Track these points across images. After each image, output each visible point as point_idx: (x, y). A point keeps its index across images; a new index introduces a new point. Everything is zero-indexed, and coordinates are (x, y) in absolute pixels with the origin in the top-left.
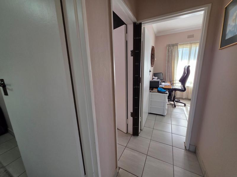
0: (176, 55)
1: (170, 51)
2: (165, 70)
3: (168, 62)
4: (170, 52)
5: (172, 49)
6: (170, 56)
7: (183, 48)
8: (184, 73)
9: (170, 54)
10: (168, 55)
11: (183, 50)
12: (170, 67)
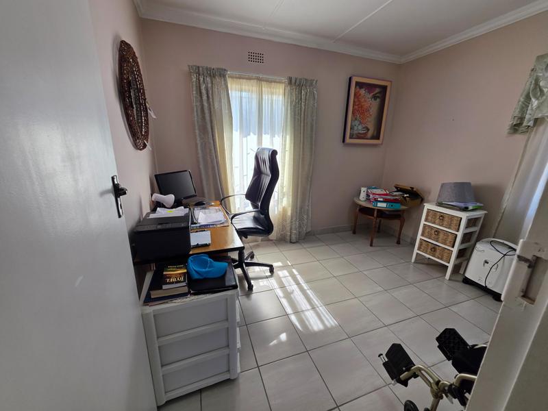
0: (225, 111)
1: (204, 91)
2: (198, 161)
3: (203, 129)
4: (205, 97)
5: (210, 85)
6: (207, 111)
7: (241, 91)
8: (258, 172)
9: (206, 104)
10: (198, 104)
11: (241, 97)
12: (211, 150)
